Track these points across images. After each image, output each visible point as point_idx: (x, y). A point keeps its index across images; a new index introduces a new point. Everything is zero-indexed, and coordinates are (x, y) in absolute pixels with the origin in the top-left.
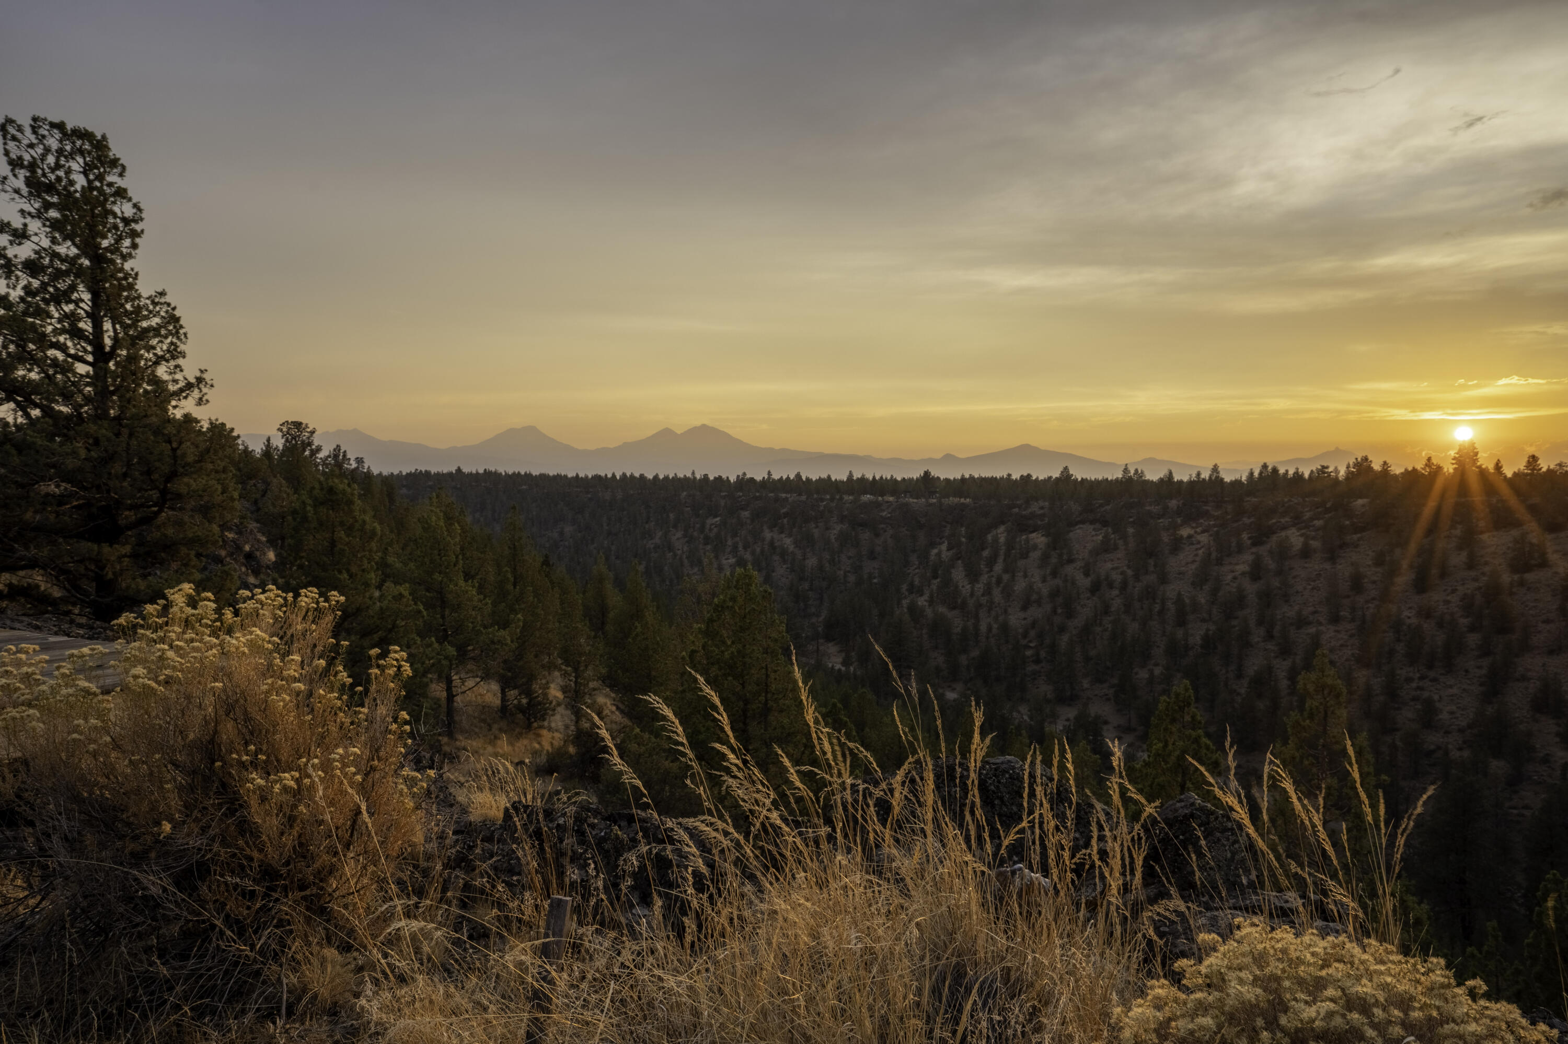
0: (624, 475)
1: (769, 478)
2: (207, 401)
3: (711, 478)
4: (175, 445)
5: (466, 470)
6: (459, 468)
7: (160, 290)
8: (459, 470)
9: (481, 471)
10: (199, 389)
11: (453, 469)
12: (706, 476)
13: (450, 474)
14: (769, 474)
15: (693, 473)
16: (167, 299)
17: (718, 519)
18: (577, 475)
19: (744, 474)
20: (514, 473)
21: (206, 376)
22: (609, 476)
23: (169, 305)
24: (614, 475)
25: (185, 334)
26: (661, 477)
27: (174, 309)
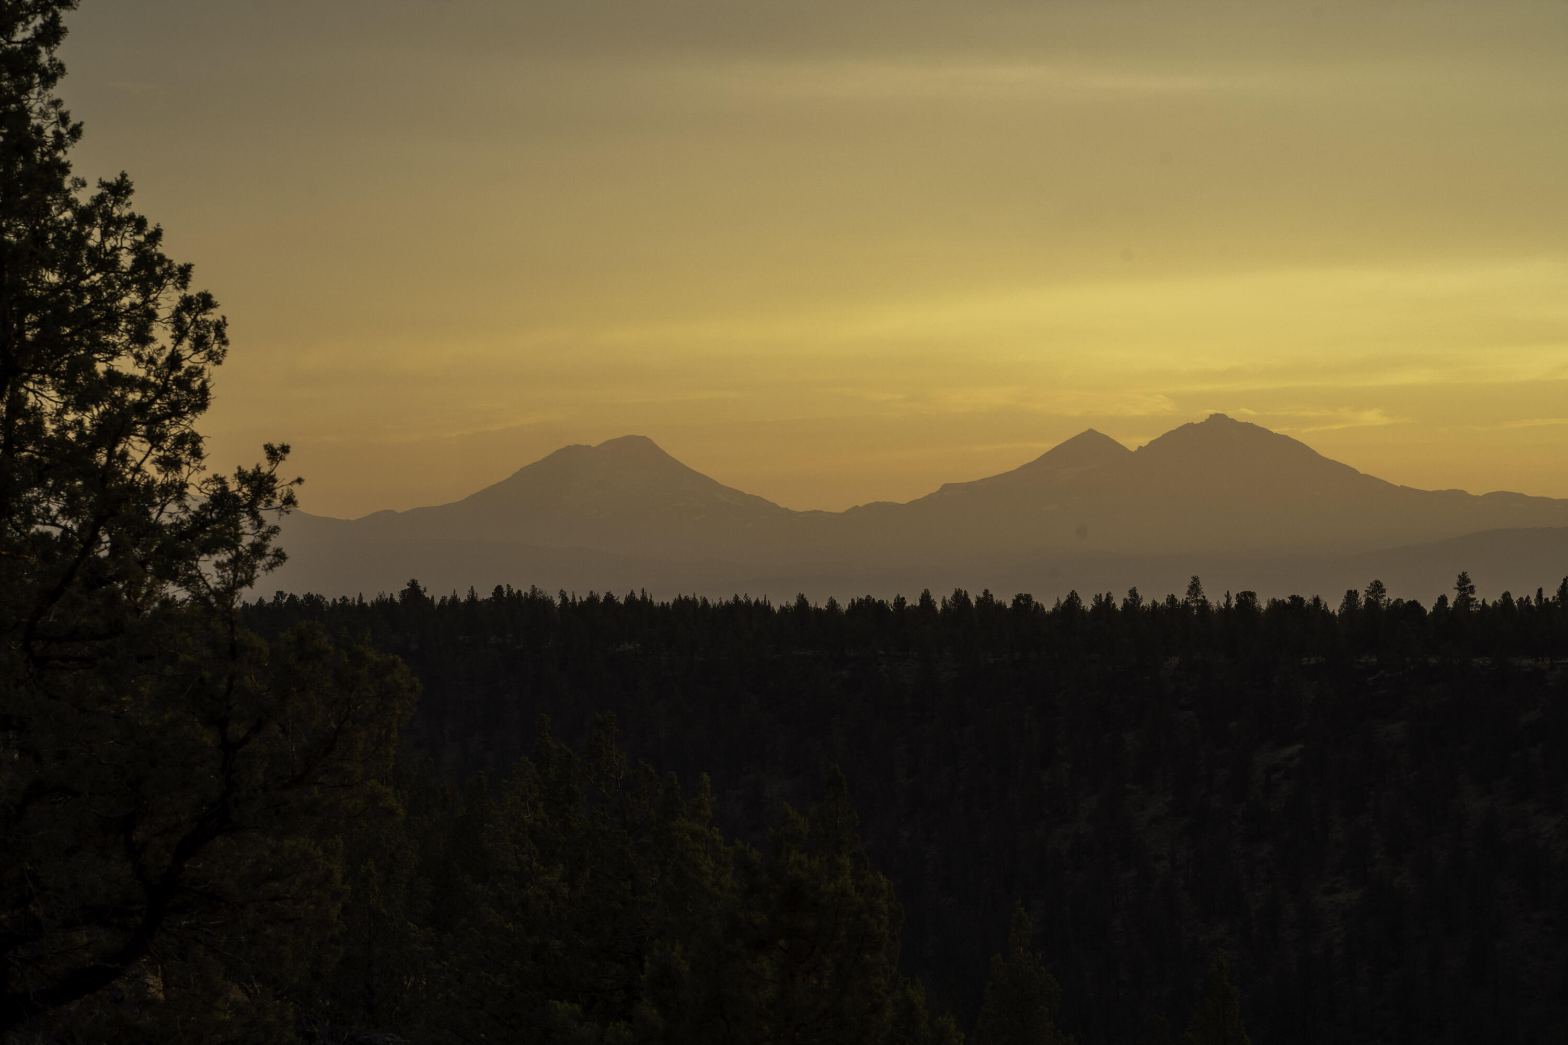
0: (960, 598)
1: (1465, 598)
2: (280, 556)
3: (1263, 604)
4: (238, 730)
5: (436, 592)
6: (414, 584)
7: (112, 178)
8: (414, 592)
9: (485, 594)
10: (254, 515)
11: (394, 590)
12: (1247, 599)
13: (384, 606)
14: (1464, 583)
15: (1195, 587)
16: (136, 205)
17: (1295, 748)
18: (802, 601)
19: (1377, 588)
20: (593, 599)
21: (284, 472)
22: (913, 600)
23: (140, 223)
24: (926, 598)
25: (219, 327)
26: (1087, 604)
27: (156, 235)
